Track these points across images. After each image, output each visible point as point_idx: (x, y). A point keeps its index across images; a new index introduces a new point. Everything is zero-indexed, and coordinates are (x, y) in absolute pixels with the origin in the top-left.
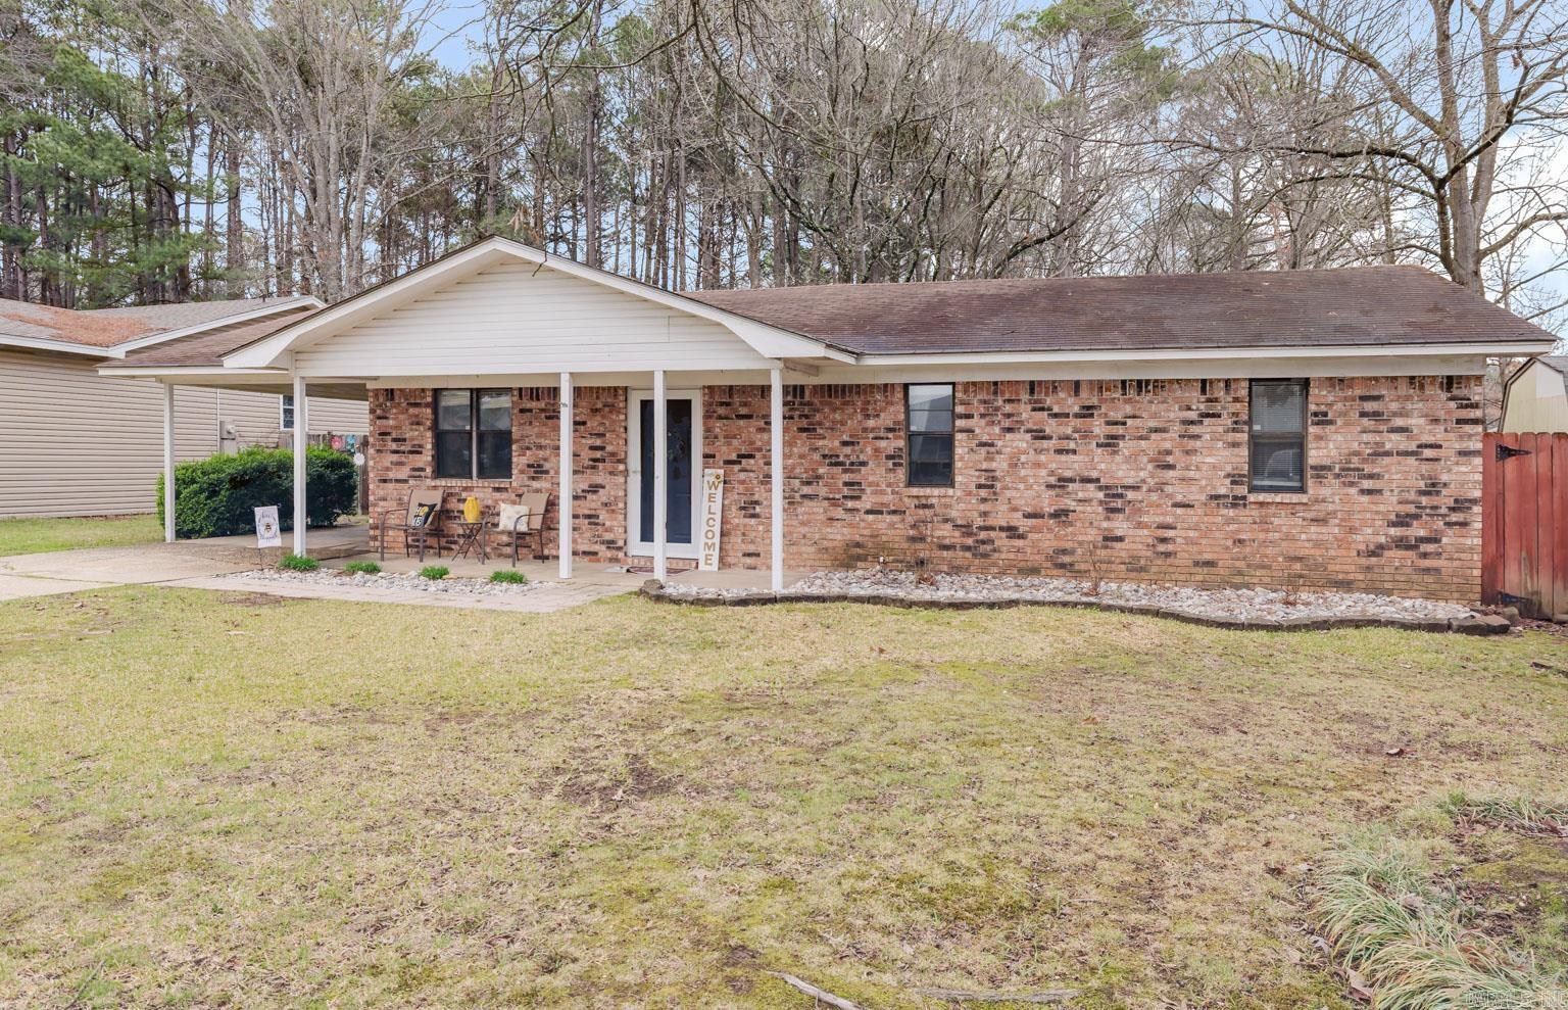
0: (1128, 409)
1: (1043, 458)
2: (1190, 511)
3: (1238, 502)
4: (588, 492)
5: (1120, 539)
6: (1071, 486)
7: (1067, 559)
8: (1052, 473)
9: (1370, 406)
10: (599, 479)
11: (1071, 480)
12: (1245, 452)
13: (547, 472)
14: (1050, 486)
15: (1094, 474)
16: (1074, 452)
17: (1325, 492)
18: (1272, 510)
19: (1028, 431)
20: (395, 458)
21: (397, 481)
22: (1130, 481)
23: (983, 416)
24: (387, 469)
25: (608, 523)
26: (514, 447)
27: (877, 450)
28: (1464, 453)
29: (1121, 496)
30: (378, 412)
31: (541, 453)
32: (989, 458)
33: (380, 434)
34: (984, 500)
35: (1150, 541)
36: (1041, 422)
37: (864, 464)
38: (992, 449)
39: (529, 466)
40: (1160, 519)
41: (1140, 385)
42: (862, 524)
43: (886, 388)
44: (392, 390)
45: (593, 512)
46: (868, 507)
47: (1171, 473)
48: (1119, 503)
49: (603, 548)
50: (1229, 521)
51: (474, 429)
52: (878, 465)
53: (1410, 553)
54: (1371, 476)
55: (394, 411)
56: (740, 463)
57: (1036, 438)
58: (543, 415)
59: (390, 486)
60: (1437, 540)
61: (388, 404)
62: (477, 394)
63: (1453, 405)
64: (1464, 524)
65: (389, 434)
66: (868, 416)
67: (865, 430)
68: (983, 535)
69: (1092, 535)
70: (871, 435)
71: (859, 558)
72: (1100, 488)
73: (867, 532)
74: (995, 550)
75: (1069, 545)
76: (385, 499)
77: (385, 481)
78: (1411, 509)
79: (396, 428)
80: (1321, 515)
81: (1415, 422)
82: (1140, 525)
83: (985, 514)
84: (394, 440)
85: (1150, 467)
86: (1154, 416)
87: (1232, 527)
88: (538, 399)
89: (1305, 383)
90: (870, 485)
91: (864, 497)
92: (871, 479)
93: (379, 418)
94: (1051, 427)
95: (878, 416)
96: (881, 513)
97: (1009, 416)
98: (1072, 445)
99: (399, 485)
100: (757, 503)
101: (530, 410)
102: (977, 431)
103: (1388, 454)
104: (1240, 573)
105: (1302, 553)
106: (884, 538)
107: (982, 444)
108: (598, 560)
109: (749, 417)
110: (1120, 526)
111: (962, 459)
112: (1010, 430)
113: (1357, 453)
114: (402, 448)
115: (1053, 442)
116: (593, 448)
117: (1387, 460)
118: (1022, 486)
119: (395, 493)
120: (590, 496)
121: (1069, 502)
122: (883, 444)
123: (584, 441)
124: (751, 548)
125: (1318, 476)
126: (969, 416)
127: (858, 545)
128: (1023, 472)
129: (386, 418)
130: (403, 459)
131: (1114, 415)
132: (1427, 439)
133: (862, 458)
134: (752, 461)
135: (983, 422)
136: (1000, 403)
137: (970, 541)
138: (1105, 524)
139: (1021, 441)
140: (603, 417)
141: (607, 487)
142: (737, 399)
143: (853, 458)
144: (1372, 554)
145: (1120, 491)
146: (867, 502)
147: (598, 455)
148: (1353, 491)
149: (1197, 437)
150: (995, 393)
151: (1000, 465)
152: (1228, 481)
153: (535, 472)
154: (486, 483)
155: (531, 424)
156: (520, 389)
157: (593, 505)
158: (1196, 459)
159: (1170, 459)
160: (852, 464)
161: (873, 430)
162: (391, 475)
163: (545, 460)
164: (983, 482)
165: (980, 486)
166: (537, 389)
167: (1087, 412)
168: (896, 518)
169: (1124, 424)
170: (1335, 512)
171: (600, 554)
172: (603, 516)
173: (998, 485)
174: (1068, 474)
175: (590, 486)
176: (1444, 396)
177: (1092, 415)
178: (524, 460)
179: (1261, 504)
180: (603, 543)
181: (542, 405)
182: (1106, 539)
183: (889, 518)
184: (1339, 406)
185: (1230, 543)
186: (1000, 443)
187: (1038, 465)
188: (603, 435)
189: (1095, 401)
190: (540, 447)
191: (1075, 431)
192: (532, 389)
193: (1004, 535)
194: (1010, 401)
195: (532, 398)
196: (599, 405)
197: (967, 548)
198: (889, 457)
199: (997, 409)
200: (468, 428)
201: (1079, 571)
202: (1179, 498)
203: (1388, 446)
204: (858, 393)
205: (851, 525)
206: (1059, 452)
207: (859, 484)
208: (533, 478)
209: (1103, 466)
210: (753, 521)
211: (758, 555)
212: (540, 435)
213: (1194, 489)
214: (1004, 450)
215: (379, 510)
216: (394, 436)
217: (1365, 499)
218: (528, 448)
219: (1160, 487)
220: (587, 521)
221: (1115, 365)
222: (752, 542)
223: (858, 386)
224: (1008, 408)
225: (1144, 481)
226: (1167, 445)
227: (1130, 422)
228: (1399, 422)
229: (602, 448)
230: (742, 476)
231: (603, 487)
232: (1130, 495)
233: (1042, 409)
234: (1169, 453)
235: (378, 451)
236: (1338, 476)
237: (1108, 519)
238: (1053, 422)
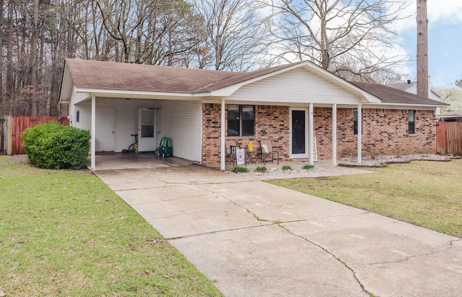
0: (391, 116)
1: (378, 127)
2: (401, 138)
3: (407, 136)
4: (279, 139)
5: (390, 145)
6: (383, 134)
7: (382, 151)
8: (380, 131)
9: (423, 116)
10: (282, 135)
11: (383, 132)
12: (408, 125)
13: (267, 133)
14: (380, 134)
15: (386, 131)
16: (383, 125)
17: (418, 133)
18: (412, 138)
19: (376, 121)
20: (213, 129)
21: (214, 138)
22: (392, 132)
23: (368, 117)
24: (210, 133)
25: (285, 149)
26: (256, 125)
27: (348, 125)
28: (434, 125)
29: (390, 136)
30: (207, 112)
31: (265, 127)
32: (369, 127)
33: (207, 120)
34: (368, 138)
35: (395, 145)
36: (378, 119)
37: (346, 129)
38: (370, 125)
39: (261, 131)
40: (396, 141)
41: (393, 110)
42: (346, 145)
43: (350, 109)
44: (212, 104)
45: (281, 146)
46: (347, 140)
47: (398, 130)
48: (390, 137)
49: (284, 157)
50: (406, 140)
51: (241, 119)
52: (349, 129)
53: (429, 145)
54: (424, 130)
55: (213, 112)
56: (319, 129)
57: (377, 122)
58: (266, 115)
59: (211, 140)
60: (431, 143)
61: (211, 109)
62: (241, 106)
63: (433, 116)
64: (434, 139)
65: (211, 120)
66: (347, 117)
67: (346, 120)
68: (369, 146)
69: (386, 145)
70: (347, 122)
71: (345, 154)
72: (388, 134)
73: (347, 147)
74: (370, 150)
75: (383, 147)
76: (209, 145)
77: (209, 138)
78: (428, 136)
79: (213, 118)
80: (418, 138)
81: (428, 119)
82: (394, 142)
83: (368, 141)
84: (213, 123)
85: (395, 129)
86: (395, 117)
87: (406, 142)
88: (264, 109)
89: (415, 111)
90: (347, 134)
91: (346, 138)
92: (347, 133)
93: (207, 114)
94: (380, 120)
95: (349, 116)
96: (349, 142)
97: (373, 117)
98: (383, 124)
99: (214, 139)
100: (323, 140)
101: (261, 113)
102: (367, 120)
103: (425, 126)
104: (408, 152)
105: (416, 146)
106: (350, 148)
107: (368, 124)
108: (282, 161)
109: (320, 116)
110: (391, 142)
111: (364, 128)
112: (373, 120)
113: (422, 126)
114: (216, 126)
115: (380, 123)
116: (281, 125)
117: (425, 127)
118: (375, 134)
119: (213, 142)
120: (280, 141)
121: (382, 137)
122: (350, 124)
123: (278, 123)
124: (322, 154)
125: (417, 130)
126: (366, 117)
127: (345, 151)
128: (375, 131)
129: (210, 114)
130: (217, 130)
131: (390, 117)
132: (430, 123)
133: (346, 128)
134: (322, 129)
135: (368, 118)
136: (371, 114)
137: (366, 148)
138: (388, 142)
139: (374, 123)
140: (284, 115)
141: (285, 138)
142: (318, 111)
143: (344, 128)
144: (424, 146)
145: (390, 134)
147: (282, 127)
148: (422, 133)
149: (401, 122)
150: (370, 111)
151: (371, 129)
152: (406, 132)
153: (263, 133)
154: (246, 137)
155: (262, 117)
156: (258, 105)
157: (281, 144)
158: (401, 127)
159: (398, 127)
160: (344, 129)
161: (348, 120)
162: (212, 136)
163: (266, 129)
164: (368, 133)
165: (368, 134)
166: (264, 106)
167: (385, 116)
168: (352, 143)
169: (391, 119)
170: (419, 138)
171: (283, 159)
172: (284, 147)
173: (371, 134)
174: (382, 131)
175: (280, 137)
176: (432, 114)
177: (386, 117)
178: (260, 129)
179: (410, 136)
180: (283, 155)
181: (265, 111)
182: (389, 146)
183: (351, 143)
184: (420, 116)
185: (406, 145)
186: (371, 124)
187: (377, 129)
188: (284, 121)
189: (386, 114)
190: (265, 125)
191: (384, 121)
192: (262, 106)
193: (372, 146)
194: (372, 113)
195: (262, 109)
196: (282, 112)
197: (366, 150)
198: (351, 127)
199: (370, 115)
200: (238, 118)
201: (385, 154)
202: (399, 136)
203: (426, 124)
204: (345, 110)
205: (343, 146)
206: (381, 125)
207: (345, 134)
208: (262, 135)
209: (388, 129)
210: (322, 146)
211: (323, 155)
212: (265, 121)
213: (401, 134)
214: (372, 125)
215: (207, 149)
216: (213, 121)
217: (423, 135)
218: (261, 125)
219: (396, 134)
220: (279, 149)
221: (390, 106)
222: (322, 152)
223: (345, 108)
224: (372, 115)
225: (394, 132)
226: (397, 124)
227: (392, 119)
228: (427, 119)
229: (283, 125)
230: (320, 133)
231: (283, 138)
232: (392, 135)
233: (378, 115)
234: (398, 126)
235: (207, 127)
236: (420, 130)
237: (389, 141)
238: (380, 118)
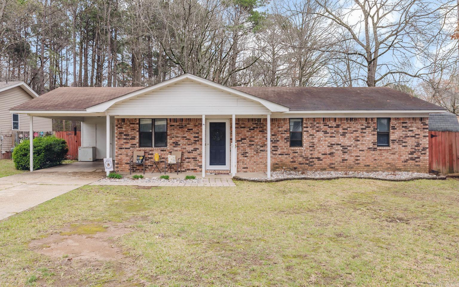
0: (348, 125)
1: (327, 139)
2: (363, 152)
3: (375, 149)
4: (193, 150)
5: (346, 160)
6: (334, 146)
7: (333, 166)
8: (329, 143)
9: (404, 125)
10: (197, 147)
11: (334, 144)
12: (376, 136)
13: (179, 145)
14: (328, 146)
15: (340, 143)
16: (335, 137)
17: (395, 146)
18: (383, 151)
19: (323, 131)
20: (125, 141)
21: (126, 148)
22: (348, 145)
23: (311, 127)
24: (122, 144)
25: (200, 160)
26: (168, 137)
27: (282, 137)
28: (425, 136)
29: (346, 148)
30: (119, 126)
31: (177, 139)
32: (313, 139)
33: (120, 133)
34: (311, 150)
35: (354, 160)
36: (326, 129)
37: (278, 141)
38: (313, 136)
39: (173, 143)
40: (356, 154)
41: (351, 119)
42: (278, 158)
43: (284, 119)
44: (124, 119)
45: (195, 157)
46: (280, 153)
47: (359, 142)
48: (346, 150)
49: (199, 167)
50: (373, 154)
51: (153, 131)
52: (282, 141)
53: (414, 161)
54: (405, 142)
55: (125, 125)
56: (242, 141)
57: (325, 133)
58: (178, 127)
59: (123, 150)
60: (419, 158)
61: (123, 123)
62: (154, 120)
63: (422, 124)
64: (425, 154)
65: (123, 133)
66: (279, 127)
67: (278, 131)
68: (311, 160)
69: (340, 159)
70: (280, 133)
71: (277, 168)
72: (342, 147)
73: (279, 160)
74: (314, 164)
75: (333, 162)
76: (121, 154)
77: (121, 149)
78: (414, 150)
79: (125, 131)
80: (394, 152)
81: (414, 129)
82: (351, 156)
83: (311, 154)
84: (125, 135)
85: (354, 141)
86: (355, 127)
87: (374, 156)
88: (176, 122)
89: (389, 119)
90: (280, 147)
91: (278, 150)
92: (280, 145)
93: (119, 128)
94: (329, 130)
95: (282, 127)
96: (283, 155)
97: (318, 127)
98: (334, 135)
99: (126, 150)
100: (247, 153)
101: (174, 125)
102: (309, 131)
103: (408, 137)
104: (375, 168)
105: (389, 162)
106: (284, 162)
107: (311, 135)
108: (197, 172)
109: (244, 127)
110: (346, 156)
111: (305, 139)
112: (318, 131)
113: (402, 137)
114: (128, 138)
115: (329, 134)
116: (195, 137)
117: (408, 138)
118: (321, 146)
119: (125, 152)
120: (194, 152)
121: (333, 150)
122: (284, 135)
123: (192, 135)
124: (245, 166)
125: (393, 143)
126: (307, 127)
127: (277, 164)
128: (321, 143)
129: (122, 128)
130: (128, 141)
131: (345, 127)
132: (417, 133)
133: (278, 139)
134: (245, 140)
135: (311, 129)
136: (315, 124)
137: (308, 162)
138: (342, 156)
139: (321, 134)
140: (198, 127)
141: (200, 149)
142: (241, 122)
143: (275, 139)
144: (405, 162)
145: (346, 147)
146: (279, 152)
147: (197, 139)
148: (401, 146)
149: (365, 133)
150: (314, 121)
151: (315, 141)
152: (372, 144)
153: (175, 145)
154: (157, 148)
155: (174, 130)
156: (170, 119)
157: (195, 155)
158: (365, 138)
159: (358, 139)
160: (275, 141)
161: (281, 131)
162: (123, 146)
163: (179, 141)
164: (311, 145)
165: (310, 147)
166: (176, 119)
167: (338, 126)
168: (287, 156)
169: (347, 129)
170: (397, 151)
171: (197, 170)
172: (198, 158)
173: (315, 146)
174: (333, 143)
175: (194, 149)
176: (420, 122)
177: (339, 127)
178: (172, 141)
179: (380, 150)
180: (198, 166)
181: (178, 124)
182: (343, 160)
183: (285, 156)
184: (397, 125)
185: (373, 160)
186: (315, 135)
187: (325, 141)
188: (198, 133)
189: (340, 123)
190: (177, 137)
191: (335, 131)
192: (174, 119)
193: (317, 160)
194: (318, 123)
195: (174, 122)
196: (197, 124)
197: (307, 164)
198: (285, 139)
199: (315, 125)
200: (151, 131)
201: (336, 169)
202: (361, 149)
203: (408, 135)
204: (276, 121)
205: (275, 158)
206: (331, 137)
207: (277, 147)
208: (175, 147)
209: (342, 141)
210: (246, 158)
211: (247, 168)
212: (177, 133)
213: (364, 146)
214: (317, 137)
215: (119, 158)
216: (125, 134)
217: (404, 148)
218: (173, 137)
219: (356, 146)
220: (193, 160)
221: (345, 114)
222: (245, 164)
223: (276, 119)
224: (317, 125)
225: (352, 144)
226: (358, 135)
227: (348, 129)
228: (411, 129)
229: (198, 137)
230: (242, 145)
231: (198, 149)
232: (349, 148)
233: (326, 125)
234: (358, 137)
235: (119, 139)
236: (397, 142)
237: (343, 155)
238: (329, 129)
